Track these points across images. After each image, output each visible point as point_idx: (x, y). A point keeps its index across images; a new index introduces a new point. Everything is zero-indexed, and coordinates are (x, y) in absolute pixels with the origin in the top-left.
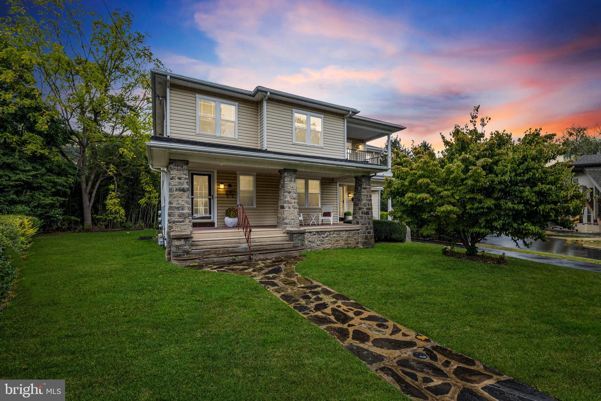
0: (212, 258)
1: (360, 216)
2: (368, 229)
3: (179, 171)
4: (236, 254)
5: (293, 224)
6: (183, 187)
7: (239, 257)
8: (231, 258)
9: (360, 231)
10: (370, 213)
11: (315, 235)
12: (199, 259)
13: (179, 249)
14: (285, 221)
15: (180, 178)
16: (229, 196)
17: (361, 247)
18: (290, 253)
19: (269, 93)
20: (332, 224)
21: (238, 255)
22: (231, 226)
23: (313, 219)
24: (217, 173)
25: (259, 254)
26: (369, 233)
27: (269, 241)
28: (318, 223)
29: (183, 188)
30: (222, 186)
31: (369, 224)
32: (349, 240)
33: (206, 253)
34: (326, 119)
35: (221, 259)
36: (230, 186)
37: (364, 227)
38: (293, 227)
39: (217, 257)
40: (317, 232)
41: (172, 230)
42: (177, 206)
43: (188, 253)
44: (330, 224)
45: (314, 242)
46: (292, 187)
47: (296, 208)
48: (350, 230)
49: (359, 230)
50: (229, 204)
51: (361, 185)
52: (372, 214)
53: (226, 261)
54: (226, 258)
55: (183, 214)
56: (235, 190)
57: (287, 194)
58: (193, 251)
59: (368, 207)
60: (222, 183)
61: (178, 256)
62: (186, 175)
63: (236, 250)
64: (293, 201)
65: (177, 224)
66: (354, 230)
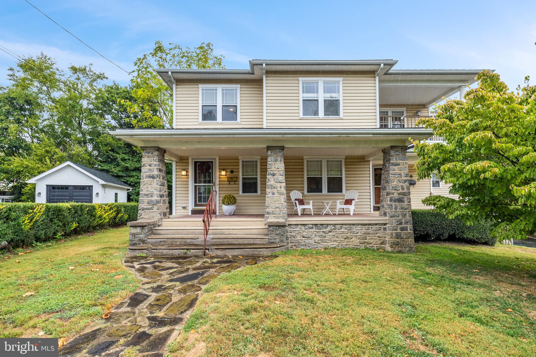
0: (160, 249)
1: (388, 205)
2: (401, 223)
3: (149, 158)
4: (188, 248)
5: (278, 213)
6: (153, 173)
7: (192, 251)
8: (182, 251)
9: (388, 225)
10: (405, 199)
11: (312, 228)
12: (147, 249)
13: (135, 237)
14: (267, 210)
15: (150, 165)
16: (230, 182)
17: (389, 249)
18: (258, 251)
19: (264, 65)
20: (352, 214)
21: (190, 249)
22: (227, 214)
23: (328, 207)
24: (219, 159)
25: (216, 249)
26: (402, 229)
27: (241, 233)
28: (334, 213)
29: (153, 175)
30: (223, 173)
31: (404, 216)
32: (368, 238)
33: (162, 243)
34: (345, 82)
35: (171, 252)
36: (232, 172)
37: (394, 220)
38: (278, 218)
39: (166, 249)
40: (316, 225)
41: (141, 217)
42: (147, 193)
43: (143, 242)
44: (349, 215)
45: (309, 237)
46: (278, 168)
47: (281, 194)
48: (370, 224)
49: (385, 224)
50: (228, 191)
51: (390, 160)
52: (410, 202)
53: (176, 254)
54: (176, 251)
55: (152, 201)
56: (237, 176)
57: (271, 176)
58: (149, 240)
59: (401, 191)
60: (223, 170)
61: (134, 244)
62: (156, 162)
63: (195, 242)
64: (279, 185)
65: (146, 211)
66: (376, 224)
